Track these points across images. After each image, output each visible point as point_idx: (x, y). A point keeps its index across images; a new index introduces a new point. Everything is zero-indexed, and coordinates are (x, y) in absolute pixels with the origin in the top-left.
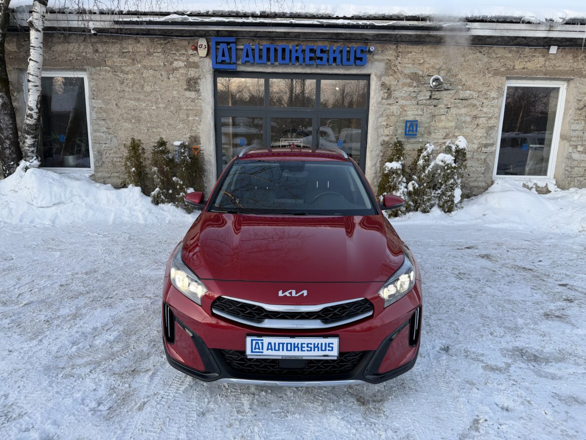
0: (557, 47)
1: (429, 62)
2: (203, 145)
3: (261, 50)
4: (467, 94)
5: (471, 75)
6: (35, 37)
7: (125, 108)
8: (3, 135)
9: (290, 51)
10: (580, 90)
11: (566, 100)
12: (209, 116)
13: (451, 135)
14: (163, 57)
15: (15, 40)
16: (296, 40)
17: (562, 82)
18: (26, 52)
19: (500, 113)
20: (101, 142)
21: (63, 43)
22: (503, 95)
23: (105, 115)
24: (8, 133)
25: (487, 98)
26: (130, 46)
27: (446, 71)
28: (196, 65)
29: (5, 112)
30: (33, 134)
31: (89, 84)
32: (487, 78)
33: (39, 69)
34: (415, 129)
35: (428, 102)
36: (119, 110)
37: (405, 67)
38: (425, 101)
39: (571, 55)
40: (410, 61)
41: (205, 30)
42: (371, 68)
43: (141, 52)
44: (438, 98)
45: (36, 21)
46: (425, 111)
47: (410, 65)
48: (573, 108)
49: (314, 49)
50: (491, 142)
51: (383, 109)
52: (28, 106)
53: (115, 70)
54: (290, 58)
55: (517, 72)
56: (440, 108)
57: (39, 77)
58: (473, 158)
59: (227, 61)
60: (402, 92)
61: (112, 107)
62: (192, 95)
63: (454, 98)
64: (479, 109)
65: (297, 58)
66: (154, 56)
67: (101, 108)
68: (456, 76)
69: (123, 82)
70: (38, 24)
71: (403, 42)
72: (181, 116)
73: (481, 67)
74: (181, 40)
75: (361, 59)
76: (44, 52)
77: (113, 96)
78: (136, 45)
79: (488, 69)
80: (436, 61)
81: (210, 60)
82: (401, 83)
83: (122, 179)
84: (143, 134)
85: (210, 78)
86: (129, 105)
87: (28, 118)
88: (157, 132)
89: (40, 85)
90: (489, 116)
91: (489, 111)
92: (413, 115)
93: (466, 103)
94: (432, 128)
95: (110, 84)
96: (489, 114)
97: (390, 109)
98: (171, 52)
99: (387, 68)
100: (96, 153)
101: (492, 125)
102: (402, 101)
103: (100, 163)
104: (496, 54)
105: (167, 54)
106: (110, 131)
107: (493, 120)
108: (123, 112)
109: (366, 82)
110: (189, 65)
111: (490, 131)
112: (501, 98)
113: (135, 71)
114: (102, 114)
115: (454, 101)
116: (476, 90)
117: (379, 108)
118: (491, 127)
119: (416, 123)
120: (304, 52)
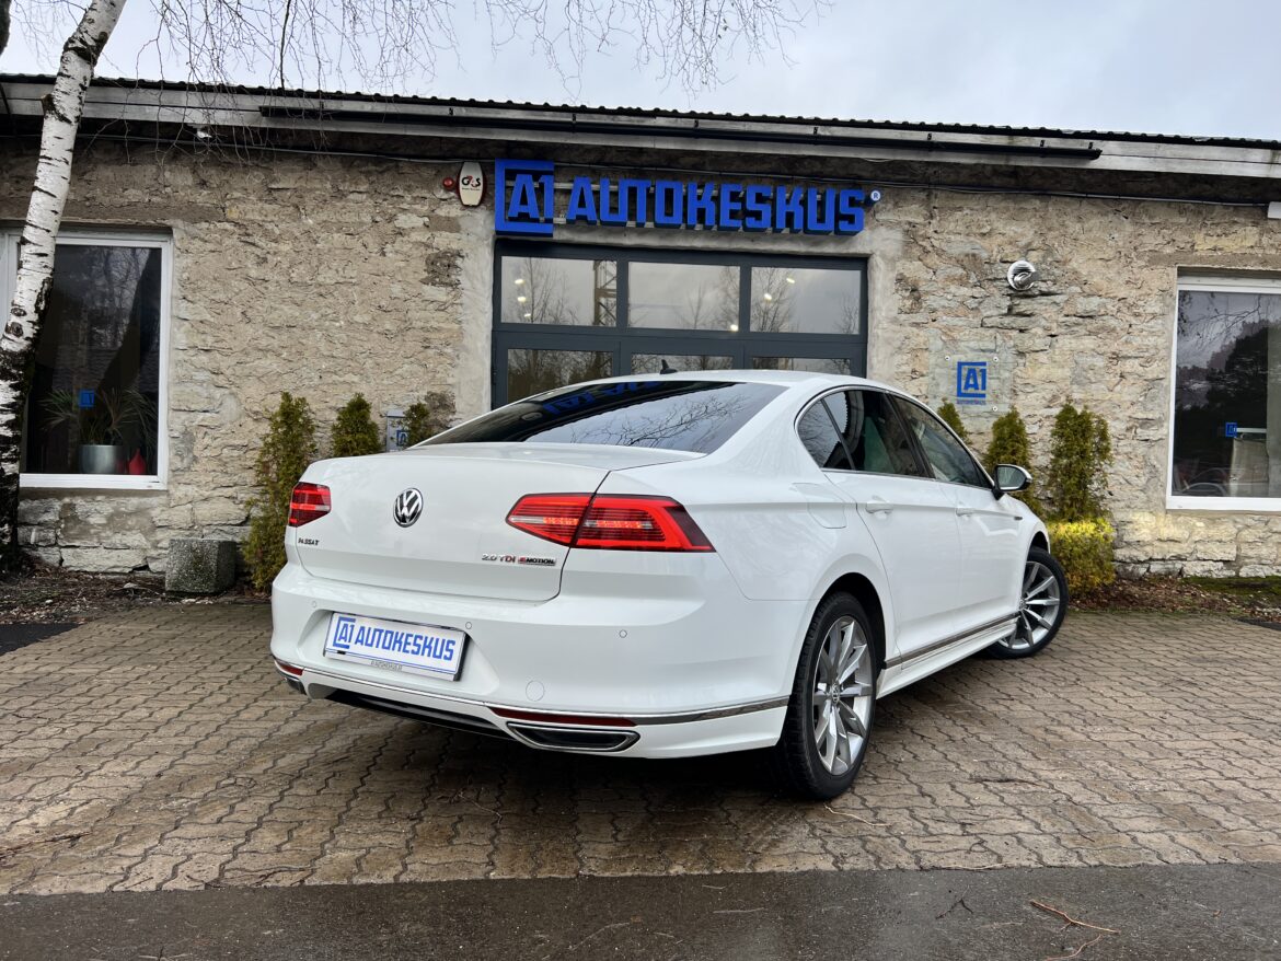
1: (1002, 231)
2: (460, 416)
4: (1093, 304)
5: (1100, 262)
6: (57, 138)
7: (265, 323)
9: (685, 198)
12: (479, 345)
13: (1061, 399)
14: (370, 202)
16: (696, 175)
18: (17, 182)
19: (1169, 348)
20: (193, 407)
21: (119, 161)
22: (1174, 308)
23: (210, 340)
25: (1137, 315)
26: (288, 179)
27: (1042, 253)
28: (452, 225)
30: (13, 377)
31: (174, 263)
32: (1135, 270)
33: (56, 212)
34: (980, 381)
35: (1007, 320)
36: (248, 327)
37: (949, 242)
38: (999, 320)
40: (961, 228)
42: (871, 242)
43: (318, 189)
44: (1029, 313)
45: (65, 96)
46: (999, 342)
47: (958, 238)
49: (740, 194)
50: (1156, 415)
51: (901, 336)
52: (13, 305)
53: (244, 229)
54: (685, 215)
55: (1201, 258)
56: (1035, 335)
58: (1118, 454)
59: (531, 216)
60: (946, 294)
61: (229, 321)
62: (440, 294)
63: (1065, 312)
64: (1124, 338)
65: (701, 214)
66: (347, 201)
67: (202, 322)
68: (1065, 263)
69: (265, 260)
70: (68, 104)
71: (939, 184)
72: (409, 344)
73: (1121, 244)
74: (417, 165)
75: (850, 219)
76: (73, 171)
77: (237, 294)
78: (303, 173)
79: (1135, 248)
80: (1020, 230)
81: (488, 212)
82: (941, 276)
83: (241, 502)
84: (310, 387)
85: (486, 255)
86: (275, 315)
87: (9, 336)
88: (344, 382)
89: (51, 255)
90: (1146, 354)
91: (1146, 342)
92: (973, 350)
93: (1092, 325)
94: (1018, 380)
95: (230, 263)
96: (1147, 351)
97: (918, 335)
98: (392, 193)
99: (907, 244)
100: (176, 435)
101: (1155, 376)
102: (944, 318)
103: (185, 461)
104: (1151, 217)
105: (383, 197)
106: (221, 380)
107: (1155, 365)
108: (260, 332)
109: (857, 274)
110: (435, 224)
111: (1152, 391)
112: (1171, 315)
113: (298, 234)
114: (203, 337)
115: (1066, 319)
116: (1112, 295)
117: (895, 332)
118: (1153, 380)
119: (982, 367)
120: (716, 199)
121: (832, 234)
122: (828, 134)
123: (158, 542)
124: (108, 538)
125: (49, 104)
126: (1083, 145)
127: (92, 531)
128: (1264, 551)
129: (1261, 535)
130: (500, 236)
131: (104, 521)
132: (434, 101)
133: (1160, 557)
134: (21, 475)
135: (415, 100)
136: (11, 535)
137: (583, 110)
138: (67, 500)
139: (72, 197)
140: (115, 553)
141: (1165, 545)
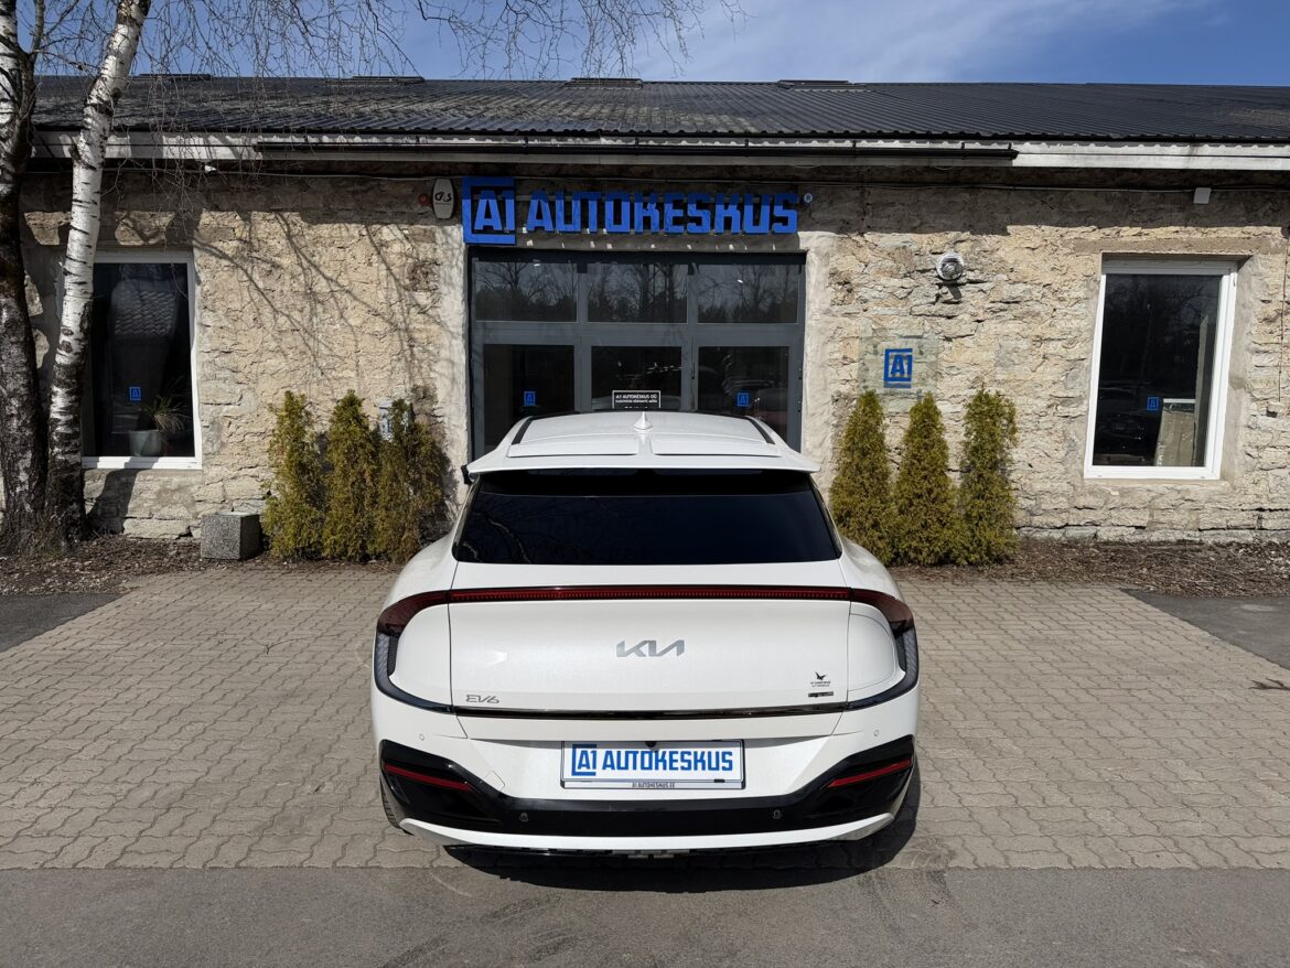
0: (1209, 190)
1: (932, 225)
2: (443, 405)
3: (568, 204)
4: (1018, 290)
5: (1027, 251)
6: (84, 183)
7: (273, 327)
8: (5, 387)
9: (632, 207)
10: (1266, 280)
11: (1237, 301)
12: (455, 344)
13: (986, 380)
14: (358, 219)
15: (42, 186)
16: (645, 182)
17: (1226, 266)
19: (1092, 331)
20: (219, 401)
22: (1098, 293)
23: (229, 343)
24: (17, 383)
25: (1061, 300)
26: (287, 197)
27: (971, 243)
28: (428, 236)
29: (13, 339)
30: (68, 385)
31: (197, 277)
32: (1061, 258)
33: (89, 247)
34: (905, 367)
35: (934, 308)
37: (881, 236)
38: (927, 308)
39: (1242, 205)
40: (893, 223)
41: (449, 163)
43: (312, 209)
44: (956, 300)
46: (927, 328)
47: (890, 232)
48: (1254, 320)
49: (681, 201)
50: (1078, 394)
51: (834, 327)
52: (62, 325)
53: (252, 247)
54: (632, 220)
55: (1125, 244)
56: (961, 320)
57: (92, 265)
58: (1039, 430)
59: (495, 229)
60: (879, 285)
61: (244, 326)
62: (420, 298)
63: (991, 299)
64: (1048, 322)
65: (647, 222)
66: (338, 218)
67: (221, 328)
68: (992, 251)
69: (271, 273)
70: (92, 154)
71: (874, 182)
72: (395, 343)
73: (1047, 232)
74: (397, 183)
75: (784, 221)
76: (103, 211)
79: (1062, 237)
80: (949, 223)
81: (459, 225)
82: (871, 270)
83: (262, 481)
84: (313, 382)
85: (459, 263)
86: (281, 320)
87: (61, 352)
88: (341, 378)
89: (90, 282)
90: (1070, 337)
91: (1069, 325)
92: (901, 337)
93: (1017, 310)
94: (944, 364)
95: (241, 277)
96: (1070, 333)
97: (850, 324)
98: (376, 209)
99: (841, 239)
100: (208, 424)
101: (1077, 357)
102: (875, 308)
103: (215, 446)
104: (1079, 206)
106: (240, 377)
107: (1077, 347)
108: (270, 336)
110: (414, 236)
111: (1074, 370)
112: (1095, 299)
114: (224, 340)
115: (992, 305)
116: (1037, 282)
117: (827, 322)
118: (1076, 360)
119: (909, 354)
120: (661, 207)
121: (769, 234)
122: (758, 146)
123: (197, 514)
124: (158, 510)
125: (75, 149)
127: (145, 505)
128: (1176, 517)
129: (1173, 503)
130: (470, 247)
131: (154, 497)
133: (1075, 523)
137: (534, 133)
140: (164, 523)
141: (1080, 512)
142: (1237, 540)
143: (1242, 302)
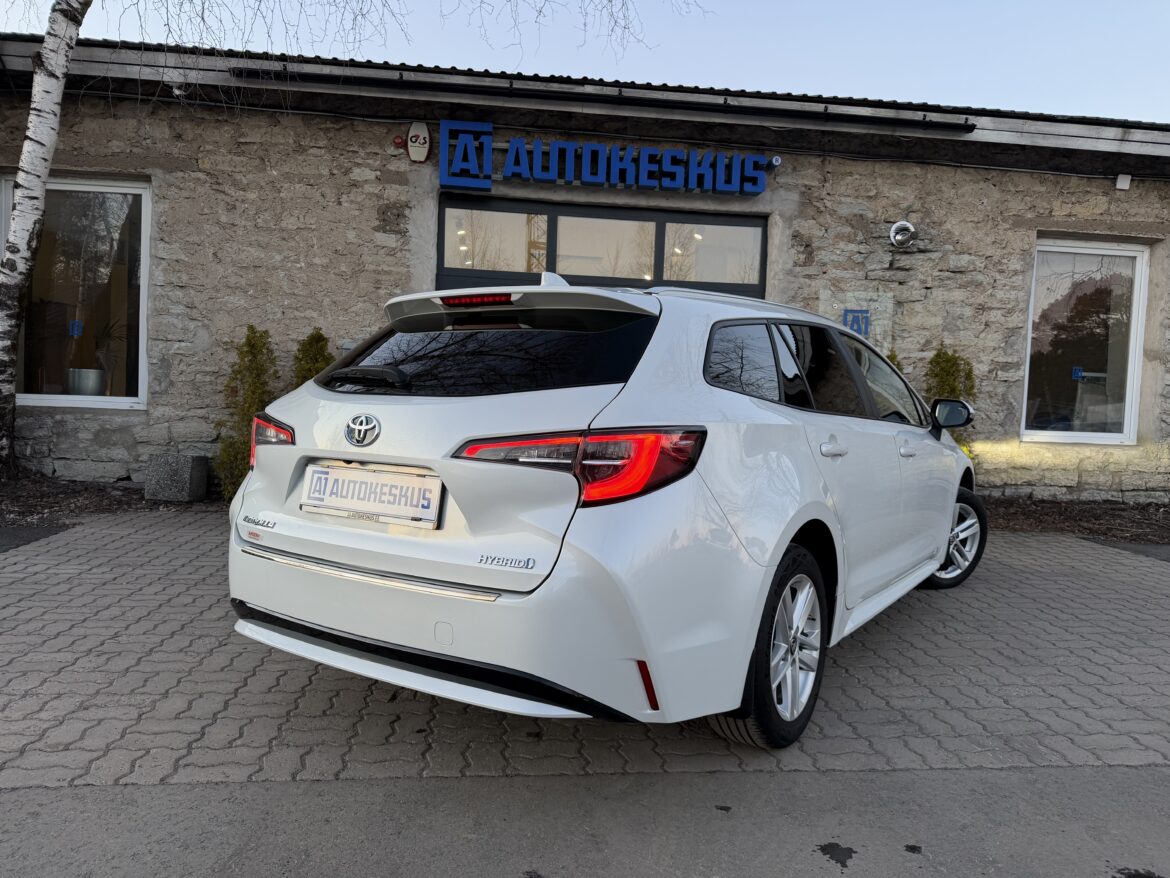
0: (1129, 177)
1: (887, 195)
3: (546, 154)
4: (964, 260)
5: (970, 224)
6: (45, 91)
7: (234, 263)
9: (609, 159)
11: (1150, 282)
12: (425, 287)
13: (935, 344)
14: (328, 157)
16: (618, 138)
17: (1140, 247)
18: (12, 132)
19: (1027, 302)
20: (170, 337)
21: (103, 115)
22: (1032, 266)
23: (185, 278)
25: (1001, 272)
26: (257, 131)
27: (920, 215)
28: (401, 179)
30: (9, 307)
31: (153, 207)
32: (1001, 232)
33: (45, 160)
34: (862, 327)
35: (888, 274)
36: (219, 267)
37: (840, 203)
38: (881, 273)
39: (1156, 193)
40: (850, 191)
42: (771, 202)
43: (281, 144)
44: (908, 267)
45: (52, 54)
46: (881, 293)
47: (849, 200)
49: (656, 156)
50: (1016, 360)
51: (796, 286)
52: (8, 241)
53: (215, 179)
54: (607, 174)
55: (1057, 223)
56: (912, 287)
57: (45, 180)
58: (980, 393)
59: (472, 172)
60: (836, 250)
61: (202, 261)
62: (390, 240)
63: (939, 268)
64: (989, 292)
65: (623, 174)
66: (307, 155)
67: (177, 261)
68: (941, 224)
69: (234, 207)
70: (57, 61)
71: (833, 151)
72: (363, 285)
73: (989, 208)
74: (371, 124)
75: (754, 181)
77: (208, 236)
78: (269, 129)
79: (1001, 213)
80: (902, 194)
81: (433, 168)
82: (831, 234)
83: (212, 422)
84: (274, 321)
85: (431, 206)
86: (243, 256)
87: (4, 271)
88: (305, 318)
89: (42, 198)
90: (1008, 306)
91: (1008, 296)
92: (858, 299)
93: (962, 279)
94: (897, 327)
95: (203, 210)
96: (1009, 303)
97: (810, 285)
98: (348, 148)
99: (803, 204)
100: (155, 361)
101: (1015, 325)
102: (834, 271)
103: (163, 384)
104: (1016, 186)
105: (339, 151)
106: (195, 313)
107: (1015, 315)
108: (230, 271)
109: (758, 231)
110: (387, 178)
111: (1012, 338)
112: (1030, 272)
113: (263, 184)
114: (179, 274)
115: (938, 273)
116: (980, 254)
117: (790, 282)
118: (1013, 329)
119: (865, 315)
120: (636, 161)
121: (737, 194)
122: (736, 104)
123: (139, 456)
124: (95, 451)
125: (38, 60)
126: (960, 119)
128: (1102, 479)
129: (1100, 464)
130: (444, 190)
131: (90, 437)
132: (386, 66)
133: (1013, 483)
134: (18, 396)
135: (369, 65)
136: (9, 448)
137: (519, 77)
138: (58, 417)
139: (62, 147)
140: (101, 465)
141: (1018, 473)
142: (1154, 501)
143: (1155, 281)
